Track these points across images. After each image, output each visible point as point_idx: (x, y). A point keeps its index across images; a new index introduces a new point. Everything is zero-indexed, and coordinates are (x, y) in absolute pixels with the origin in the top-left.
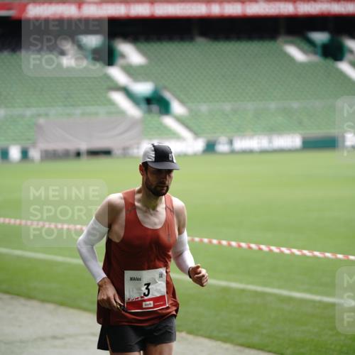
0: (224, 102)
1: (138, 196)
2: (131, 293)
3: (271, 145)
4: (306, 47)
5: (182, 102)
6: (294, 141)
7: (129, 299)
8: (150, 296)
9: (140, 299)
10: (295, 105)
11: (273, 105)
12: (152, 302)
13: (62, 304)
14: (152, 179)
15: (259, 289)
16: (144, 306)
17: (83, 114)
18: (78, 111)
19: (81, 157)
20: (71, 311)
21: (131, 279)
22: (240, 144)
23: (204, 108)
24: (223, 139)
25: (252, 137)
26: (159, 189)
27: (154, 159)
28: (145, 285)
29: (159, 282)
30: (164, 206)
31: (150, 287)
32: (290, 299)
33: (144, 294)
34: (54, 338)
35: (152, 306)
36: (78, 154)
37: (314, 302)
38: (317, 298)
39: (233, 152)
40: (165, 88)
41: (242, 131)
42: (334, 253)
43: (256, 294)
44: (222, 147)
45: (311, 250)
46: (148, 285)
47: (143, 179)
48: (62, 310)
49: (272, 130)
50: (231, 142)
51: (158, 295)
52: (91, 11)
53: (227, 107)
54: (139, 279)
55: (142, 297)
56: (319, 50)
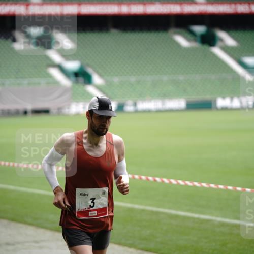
0: (130, 75)
1: (85, 135)
2: (81, 205)
3: (164, 106)
4: (189, 36)
5: (101, 76)
6: (181, 103)
7: (79, 209)
8: (95, 208)
9: (87, 209)
10: (181, 78)
11: (165, 78)
12: (96, 212)
13: (13, 220)
14: (96, 122)
15: (155, 209)
16: (90, 215)
17: (29, 84)
18: (26, 82)
19: (28, 114)
20: (20, 225)
21: (81, 195)
22: (142, 106)
23: (116, 80)
24: (130, 102)
25: (150, 100)
26: (100, 130)
27: (98, 108)
28: (91, 199)
29: (102, 198)
30: (105, 142)
31: (95, 201)
32: (177, 217)
33: (90, 206)
34: (8, 244)
35: (96, 215)
36: (26, 113)
37: (194, 219)
38: (196, 216)
39: (136, 111)
40: (88, 65)
41: (143, 97)
42: (208, 183)
43: (153, 213)
44: (129, 108)
45: (192, 181)
46: (94, 199)
47: (89, 123)
48: (13, 224)
49: (165, 96)
50: (135, 104)
51: (101, 207)
52: (35, 10)
53: (133, 79)
54: (86, 195)
55: (88, 208)
56: (199, 39)
